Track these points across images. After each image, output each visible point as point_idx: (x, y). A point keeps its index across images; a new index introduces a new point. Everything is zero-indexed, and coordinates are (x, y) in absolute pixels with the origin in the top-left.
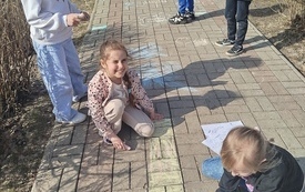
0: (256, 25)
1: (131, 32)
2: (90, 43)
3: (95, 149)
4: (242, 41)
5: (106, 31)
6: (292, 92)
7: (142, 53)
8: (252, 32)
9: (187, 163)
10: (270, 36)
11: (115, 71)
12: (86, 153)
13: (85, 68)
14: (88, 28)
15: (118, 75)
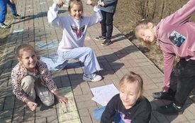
0: (117, 27)
1: (41, 33)
2: (12, 41)
3: (21, 112)
4: (110, 37)
5: (23, 33)
6: (140, 65)
7: (49, 46)
8: (115, 32)
9: (84, 113)
10: (125, 33)
11: (29, 64)
12: (15, 115)
13: (10, 58)
14: (11, 32)
15: (31, 66)
